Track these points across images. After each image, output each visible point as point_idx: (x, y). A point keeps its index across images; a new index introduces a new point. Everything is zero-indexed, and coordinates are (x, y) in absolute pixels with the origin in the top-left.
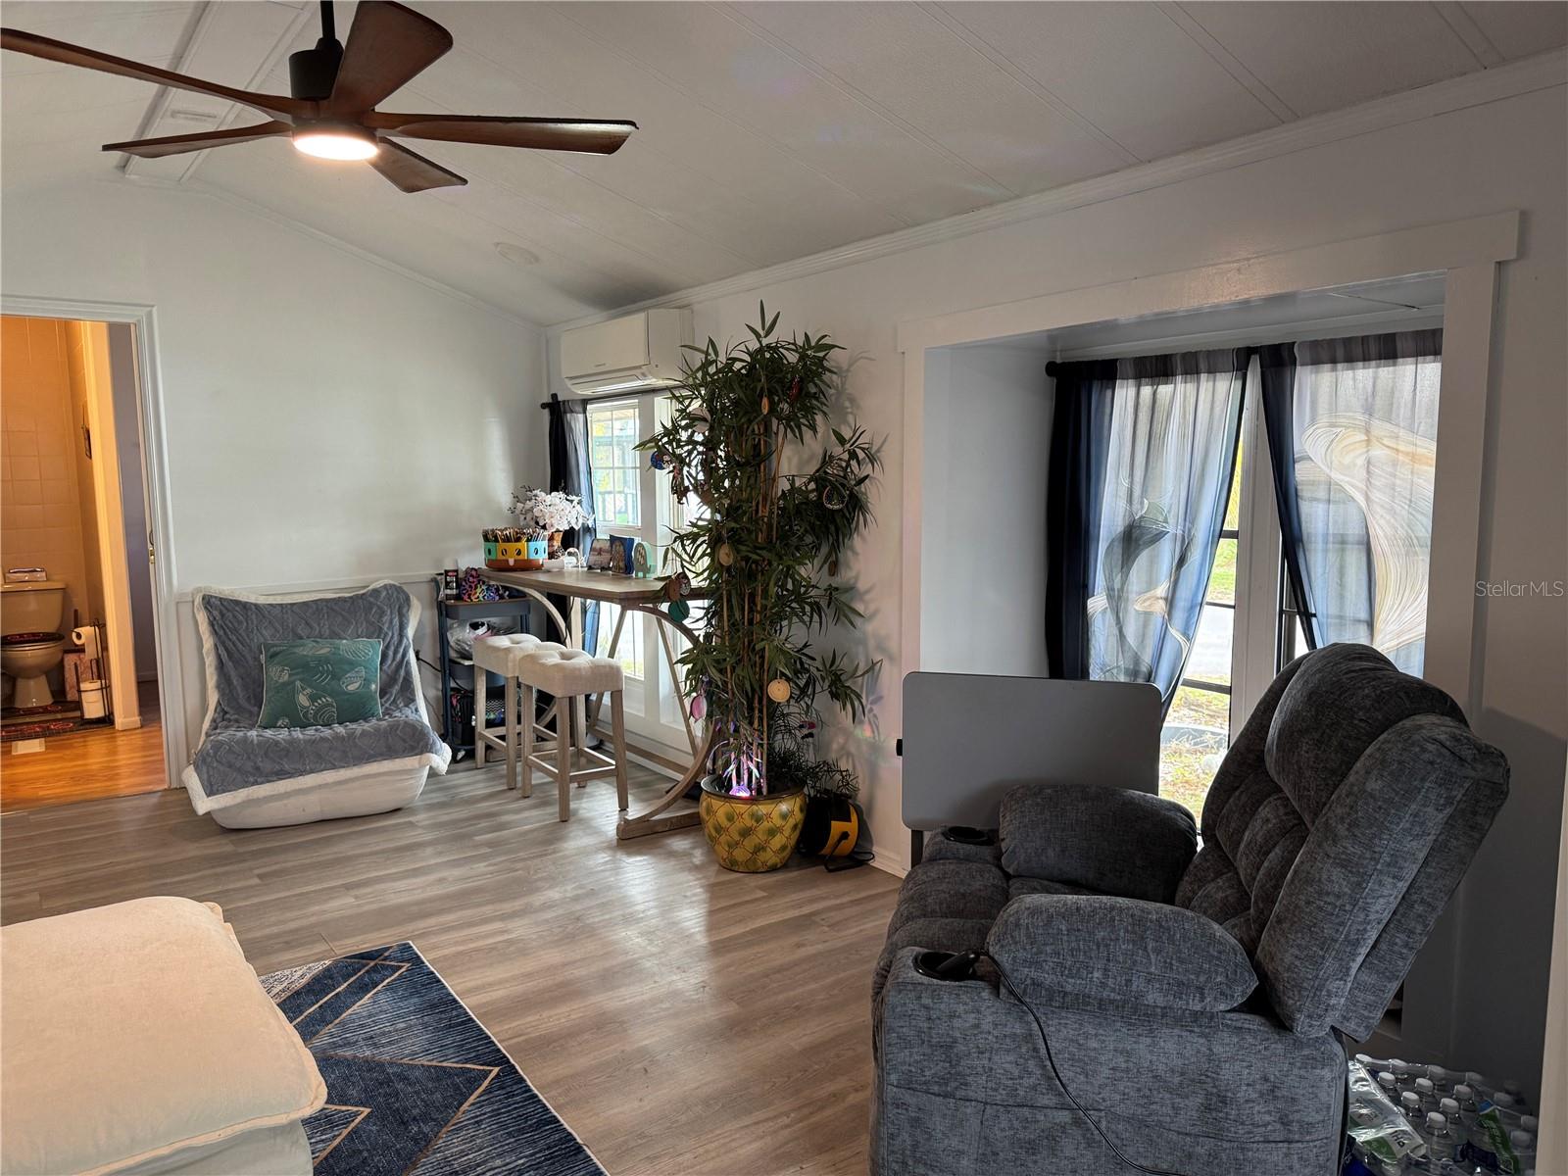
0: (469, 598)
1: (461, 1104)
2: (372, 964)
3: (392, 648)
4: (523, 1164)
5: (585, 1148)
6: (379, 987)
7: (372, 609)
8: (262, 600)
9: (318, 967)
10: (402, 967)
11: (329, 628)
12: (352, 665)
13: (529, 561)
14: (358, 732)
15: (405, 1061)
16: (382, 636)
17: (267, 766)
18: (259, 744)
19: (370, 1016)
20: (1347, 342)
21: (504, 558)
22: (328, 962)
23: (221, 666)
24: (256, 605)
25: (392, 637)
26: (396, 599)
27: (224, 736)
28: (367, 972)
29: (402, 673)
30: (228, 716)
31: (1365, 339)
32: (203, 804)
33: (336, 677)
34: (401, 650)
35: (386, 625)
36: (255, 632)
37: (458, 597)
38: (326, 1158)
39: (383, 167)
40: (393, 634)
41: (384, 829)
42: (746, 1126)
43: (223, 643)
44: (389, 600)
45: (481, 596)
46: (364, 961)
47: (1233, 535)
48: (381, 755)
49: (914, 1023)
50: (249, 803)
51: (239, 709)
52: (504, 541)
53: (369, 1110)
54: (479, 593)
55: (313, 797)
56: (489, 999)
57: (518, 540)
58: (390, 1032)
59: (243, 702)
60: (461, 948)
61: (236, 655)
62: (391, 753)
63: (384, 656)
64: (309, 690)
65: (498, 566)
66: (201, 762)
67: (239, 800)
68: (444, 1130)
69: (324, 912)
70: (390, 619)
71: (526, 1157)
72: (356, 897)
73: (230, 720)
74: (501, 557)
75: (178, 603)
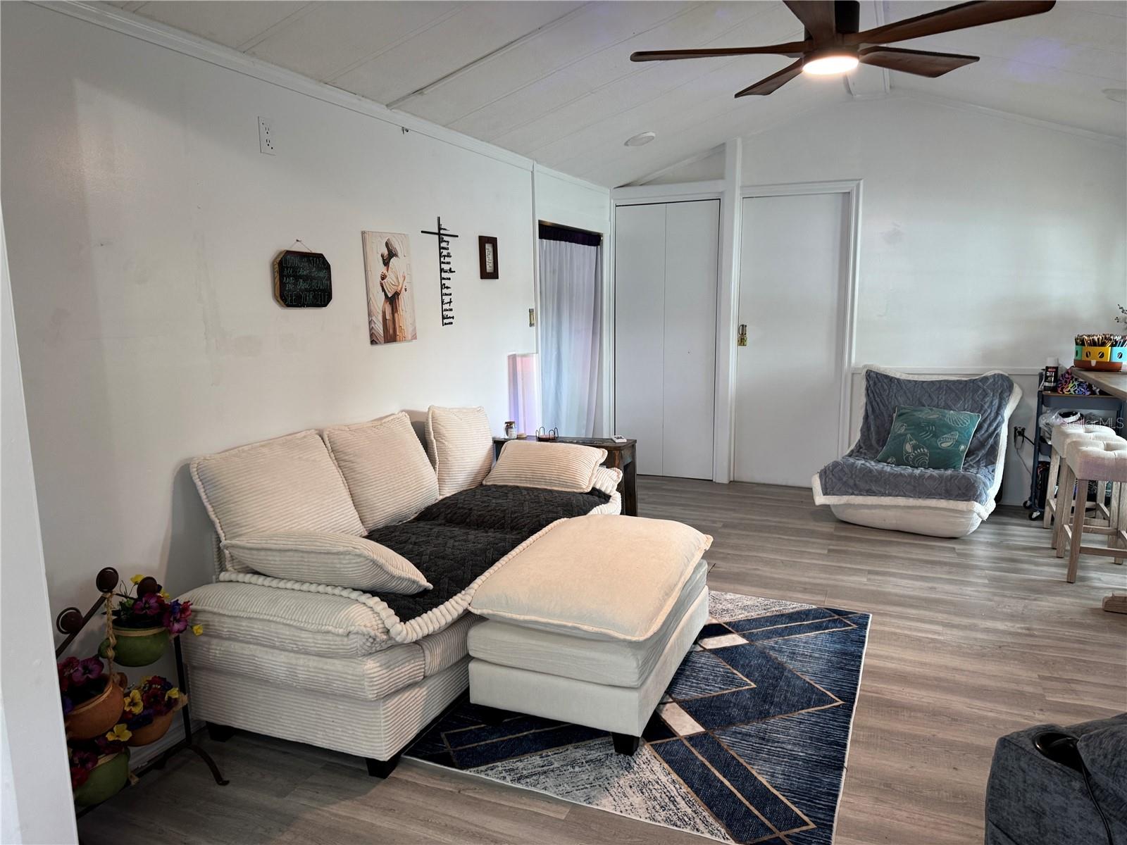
0: (1062, 391)
1: (803, 709)
2: (836, 617)
3: (988, 422)
4: (801, 756)
5: (845, 770)
6: (826, 631)
7: (978, 391)
8: (904, 377)
9: (806, 607)
10: (850, 626)
11: (945, 401)
12: (951, 429)
13: (1111, 363)
15: (799, 674)
16: (983, 412)
17: (862, 485)
18: (861, 468)
19: (805, 643)
21: (1088, 359)
22: (814, 607)
23: (866, 417)
24: (898, 380)
25: (990, 414)
26: (1003, 385)
27: (852, 460)
28: (829, 621)
29: (991, 441)
30: (861, 450)
32: (820, 499)
33: (936, 436)
34: (995, 425)
35: (988, 404)
36: (893, 397)
37: (1054, 389)
38: (714, 696)
40: (991, 411)
43: (871, 403)
44: (994, 385)
45: (1072, 390)
46: (833, 614)
50: (848, 505)
51: (870, 447)
52: (1090, 345)
53: (755, 686)
54: (1071, 388)
55: (891, 513)
56: (882, 665)
57: (1103, 344)
58: (807, 655)
59: (874, 442)
60: (898, 631)
61: (877, 411)
63: (980, 427)
64: (914, 442)
65: (1083, 365)
66: (824, 474)
67: (842, 502)
68: (781, 716)
69: (843, 581)
70: (992, 401)
71: (806, 753)
72: (869, 580)
73: (861, 453)
74: (1085, 358)
75: (853, 374)
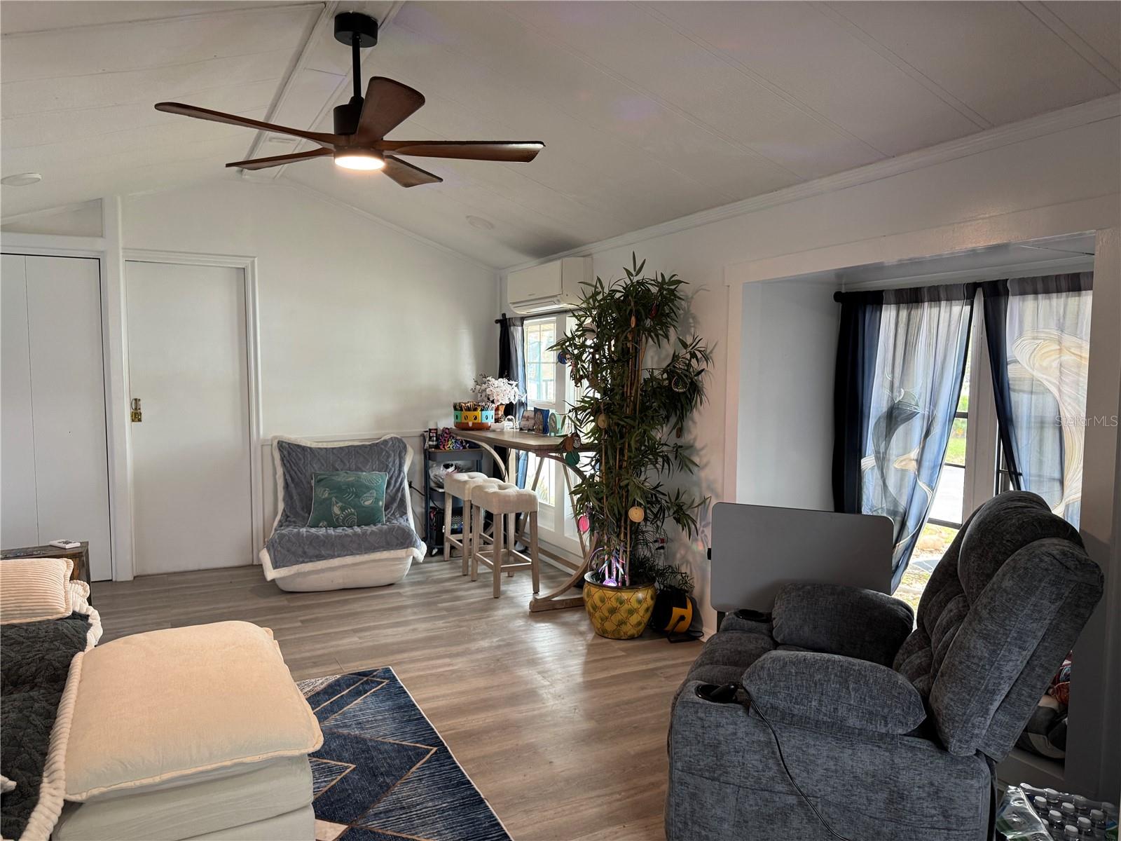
0: (444, 447)
1: (411, 768)
2: (365, 679)
3: (394, 479)
4: (445, 807)
5: (486, 801)
6: (368, 694)
7: (382, 453)
8: (314, 445)
9: (332, 679)
10: (383, 682)
11: (356, 464)
12: (368, 488)
13: (482, 424)
14: (368, 532)
15: (380, 739)
16: (388, 470)
17: (311, 551)
18: (307, 537)
19: (360, 711)
20: (1045, 279)
21: (466, 421)
22: (338, 676)
23: (287, 486)
24: (310, 448)
25: (394, 472)
26: (398, 447)
27: (285, 531)
28: (362, 684)
29: (400, 495)
30: (289, 519)
31: (1057, 277)
32: (271, 574)
33: (358, 496)
34: (400, 480)
35: (391, 464)
36: (309, 465)
37: (437, 447)
38: (326, 792)
39: (389, 172)
40: (395, 470)
41: (382, 596)
42: (592, 798)
43: (289, 472)
44: (393, 447)
45: (451, 446)
46: (361, 677)
47: (964, 415)
48: (383, 547)
49: (693, 729)
50: (298, 575)
51: (296, 515)
52: (466, 410)
53: (355, 766)
54: (450, 445)
55: (338, 573)
56: (435, 706)
57: (475, 410)
58: (372, 721)
59: (299, 510)
60: (421, 673)
61: (297, 480)
62: (388, 546)
63: (389, 483)
64: (340, 504)
65: (462, 427)
66: (271, 546)
67: (292, 573)
68: (399, 782)
69: (339, 645)
70: (393, 460)
71: (448, 802)
72: (360, 638)
73: (290, 521)
74: (464, 421)
75: (262, 445)
